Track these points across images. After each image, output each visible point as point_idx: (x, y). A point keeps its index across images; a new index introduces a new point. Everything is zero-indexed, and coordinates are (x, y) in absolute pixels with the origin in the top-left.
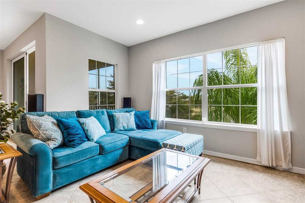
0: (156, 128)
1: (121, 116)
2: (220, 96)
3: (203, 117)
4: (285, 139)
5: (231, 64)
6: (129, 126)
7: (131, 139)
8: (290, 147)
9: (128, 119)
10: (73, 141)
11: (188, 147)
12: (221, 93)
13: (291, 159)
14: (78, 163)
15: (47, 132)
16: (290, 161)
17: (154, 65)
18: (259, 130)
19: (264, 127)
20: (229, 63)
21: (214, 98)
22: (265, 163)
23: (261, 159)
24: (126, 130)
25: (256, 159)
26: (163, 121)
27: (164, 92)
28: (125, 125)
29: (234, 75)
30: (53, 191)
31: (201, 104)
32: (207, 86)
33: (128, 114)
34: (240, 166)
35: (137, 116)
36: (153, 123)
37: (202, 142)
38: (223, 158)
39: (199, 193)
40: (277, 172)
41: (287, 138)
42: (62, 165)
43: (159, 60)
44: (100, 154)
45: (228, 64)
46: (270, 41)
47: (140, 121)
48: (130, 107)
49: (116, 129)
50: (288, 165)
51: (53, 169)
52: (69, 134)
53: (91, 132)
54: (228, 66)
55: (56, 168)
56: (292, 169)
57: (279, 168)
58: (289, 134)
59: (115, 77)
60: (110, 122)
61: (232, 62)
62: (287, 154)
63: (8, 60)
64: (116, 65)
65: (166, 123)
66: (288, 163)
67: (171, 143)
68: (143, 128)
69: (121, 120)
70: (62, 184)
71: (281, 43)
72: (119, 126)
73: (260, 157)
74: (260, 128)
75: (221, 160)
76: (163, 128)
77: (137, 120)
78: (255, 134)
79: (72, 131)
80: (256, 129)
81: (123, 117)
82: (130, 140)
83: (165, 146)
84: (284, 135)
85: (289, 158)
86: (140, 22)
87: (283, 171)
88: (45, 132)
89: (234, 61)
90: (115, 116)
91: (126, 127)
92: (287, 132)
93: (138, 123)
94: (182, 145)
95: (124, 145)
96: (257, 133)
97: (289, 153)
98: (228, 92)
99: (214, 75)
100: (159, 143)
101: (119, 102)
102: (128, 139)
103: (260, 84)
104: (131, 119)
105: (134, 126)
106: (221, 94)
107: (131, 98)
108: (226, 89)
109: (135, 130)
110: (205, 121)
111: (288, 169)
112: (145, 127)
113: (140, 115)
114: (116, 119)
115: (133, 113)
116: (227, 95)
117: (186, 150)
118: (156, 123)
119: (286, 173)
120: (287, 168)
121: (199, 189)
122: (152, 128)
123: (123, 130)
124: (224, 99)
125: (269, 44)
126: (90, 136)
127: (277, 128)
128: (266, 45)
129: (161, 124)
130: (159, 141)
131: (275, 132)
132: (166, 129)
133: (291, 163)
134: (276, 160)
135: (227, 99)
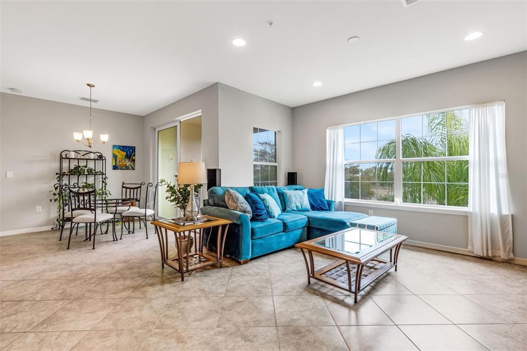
0: (333, 209)
1: (292, 194)
2: (420, 170)
3: (397, 197)
4: (504, 223)
5: (437, 125)
6: (303, 206)
7: (310, 219)
8: (511, 233)
9: (301, 198)
10: (261, 215)
11: (380, 227)
12: (421, 166)
13: (512, 248)
14: (268, 237)
15: (243, 205)
16: (512, 249)
17: (328, 130)
18: (471, 213)
19: (477, 210)
20: (433, 122)
21: (410, 174)
22: (478, 251)
23: (473, 249)
24: (299, 211)
25: (467, 248)
26: (340, 203)
27: (342, 166)
28: (299, 205)
29: (441, 140)
30: (252, 259)
31: (393, 180)
32: (401, 158)
33: (300, 192)
34: (444, 255)
35: (310, 195)
36: (329, 203)
37: (395, 225)
38: (423, 248)
39: (396, 270)
40: (493, 263)
41: (507, 223)
42: (258, 235)
43: (335, 124)
44: (283, 232)
45: (432, 124)
46: (485, 104)
47: (315, 200)
48: (296, 184)
49: (288, 209)
50: (509, 255)
51: (252, 239)
52: (257, 209)
53: (272, 210)
54: (433, 127)
55: (254, 238)
56: (513, 259)
57: (497, 259)
58: (510, 217)
59: (277, 147)
60: (280, 201)
61: (439, 121)
62: (508, 241)
63: (151, 128)
64: (279, 131)
65: (345, 205)
66: (509, 252)
67: (360, 223)
68: (318, 210)
69: (293, 199)
70: (257, 254)
71: (500, 107)
72: (292, 206)
73: (473, 246)
74: (471, 211)
75: (420, 249)
76: (341, 210)
77: (310, 199)
78: (466, 217)
79: (259, 206)
80: (467, 212)
81: (295, 196)
82: (308, 220)
83: (353, 225)
84: (503, 219)
85: (509, 246)
86: (317, 84)
87: (502, 262)
88: (241, 205)
89: (441, 119)
90: (286, 194)
91: (300, 207)
92: (507, 215)
93: (312, 202)
94: (374, 225)
95: (304, 225)
96: (467, 216)
97: (510, 241)
98: (430, 166)
99: (410, 143)
100: (346, 223)
101: (282, 179)
102: (307, 219)
103: (472, 157)
104: (305, 198)
105: (309, 207)
106: (421, 168)
107: (296, 173)
108: (428, 162)
109: (309, 211)
110: (398, 201)
111: (508, 259)
112: (321, 207)
113: (313, 194)
114: (288, 198)
115: (306, 191)
116: (429, 169)
117: (379, 229)
118: (334, 203)
119: (505, 264)
120: (506, 259)
121: (396, 266)
122: (329, 209)
123: (296, 209)
124: (424, 174)
125: (485, 109)
126: (272, 213)
127: (494, 210)
128: (480, 109)
129: (339, 204)
130: (346, 221)
131: (491, 216)
132: (345, 211)
133: (513, 253)
134: (492, 249)
135: (430, 174)
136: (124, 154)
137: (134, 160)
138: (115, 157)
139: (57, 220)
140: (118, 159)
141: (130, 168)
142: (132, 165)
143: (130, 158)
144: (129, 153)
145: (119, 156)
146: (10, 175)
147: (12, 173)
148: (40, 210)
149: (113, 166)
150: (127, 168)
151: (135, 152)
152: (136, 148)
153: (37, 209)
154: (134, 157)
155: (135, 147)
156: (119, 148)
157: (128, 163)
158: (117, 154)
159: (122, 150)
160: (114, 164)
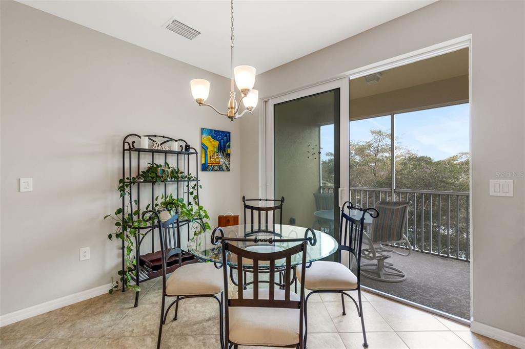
136: (216, 143)
137: (228, 155)
138: (204, 148)
139: (120, 273)
140: (208, 153)
141: (225, 168)
142: (227, 163)
143: (225, 151)
144: (222, 144)
145: (210, 148)
146: (27, 184)
147: (31, 180)
148: (88, 257)
149: (202, 165)
150: (220, 169)
151: (230, 141)
152: (231, 135)
153: (82, 254)
154: (229, 150)
155: (229, 133)
156: (210, 134)
157: (222, 160)
158: (207, 143)
159: (214, 138)
160: (203, 162)
